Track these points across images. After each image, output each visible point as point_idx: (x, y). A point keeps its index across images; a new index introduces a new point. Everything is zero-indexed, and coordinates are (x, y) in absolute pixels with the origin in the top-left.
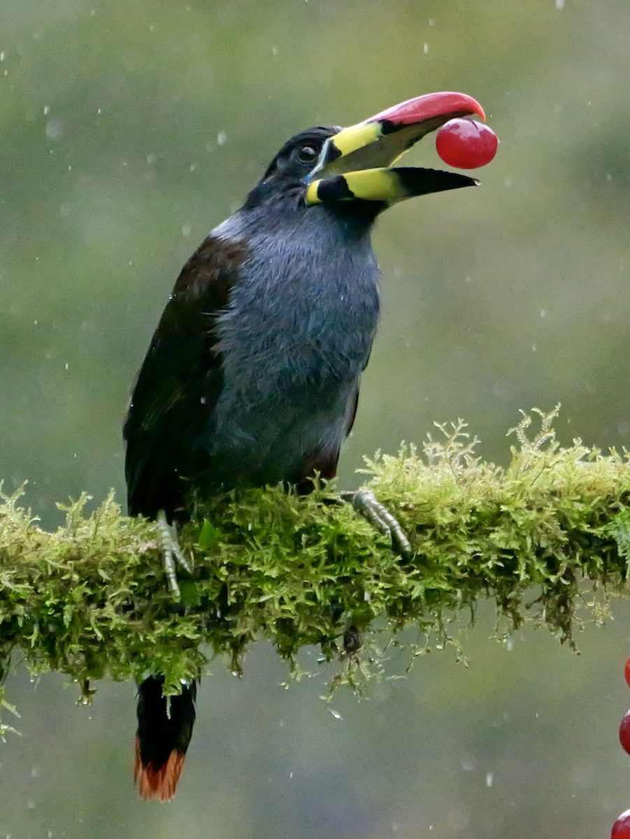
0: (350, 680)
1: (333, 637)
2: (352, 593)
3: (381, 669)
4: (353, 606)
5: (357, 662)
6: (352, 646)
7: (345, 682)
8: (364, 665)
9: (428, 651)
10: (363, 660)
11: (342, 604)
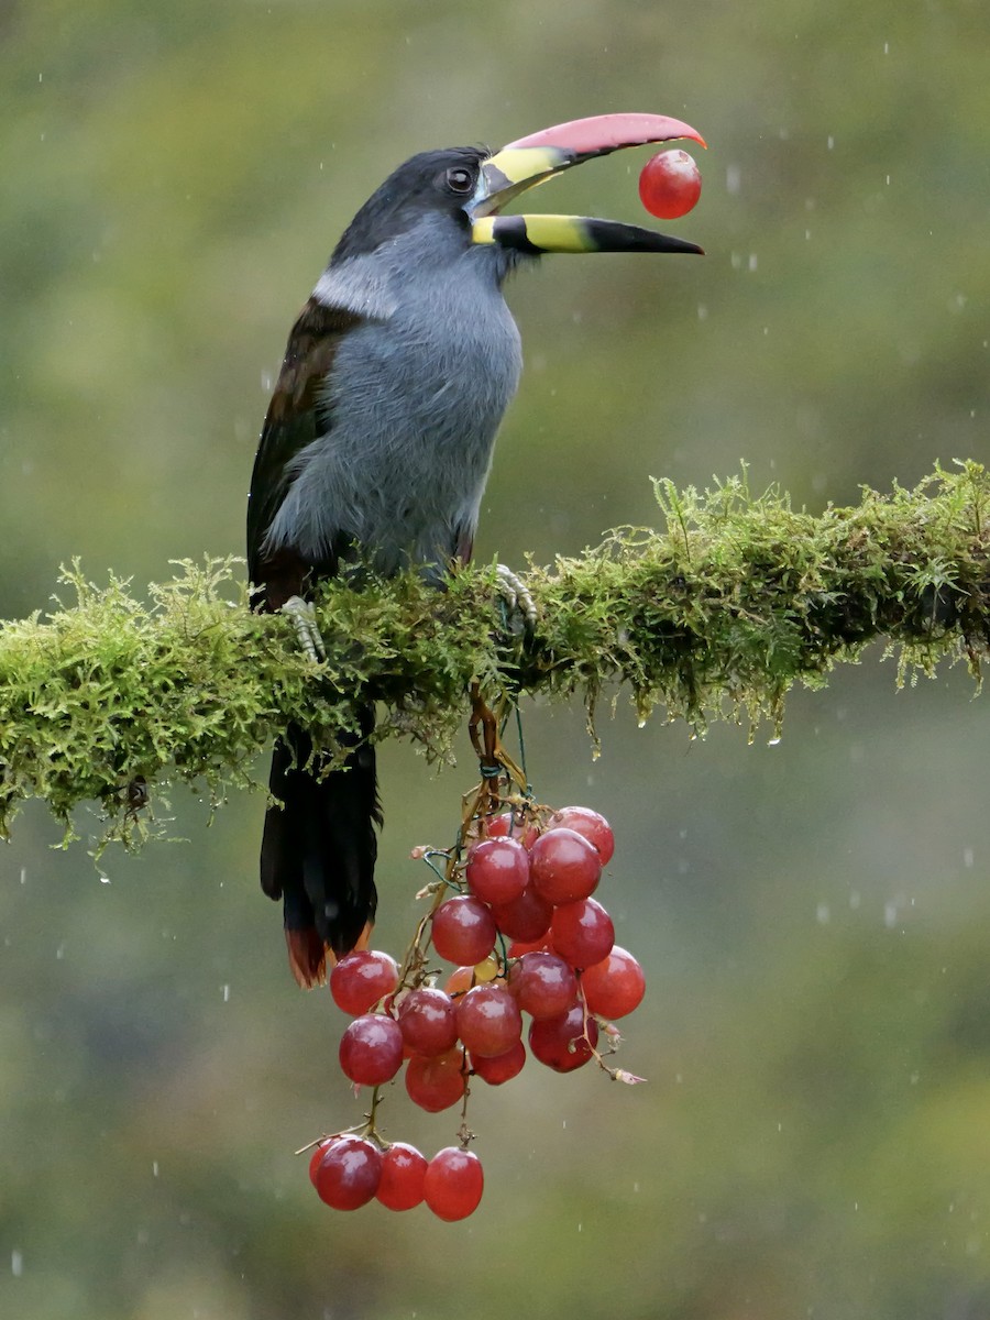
0: (124, 838)
1: (118, 789)
2: (136, 736)
3: (163, 829)
4: (137, 752)
5: (135, 819)
6: (136, 801)
7: (118, 839)
8: (143, 822)
9: (226, 802)
10: (142, 817)
11: (125, 751)
